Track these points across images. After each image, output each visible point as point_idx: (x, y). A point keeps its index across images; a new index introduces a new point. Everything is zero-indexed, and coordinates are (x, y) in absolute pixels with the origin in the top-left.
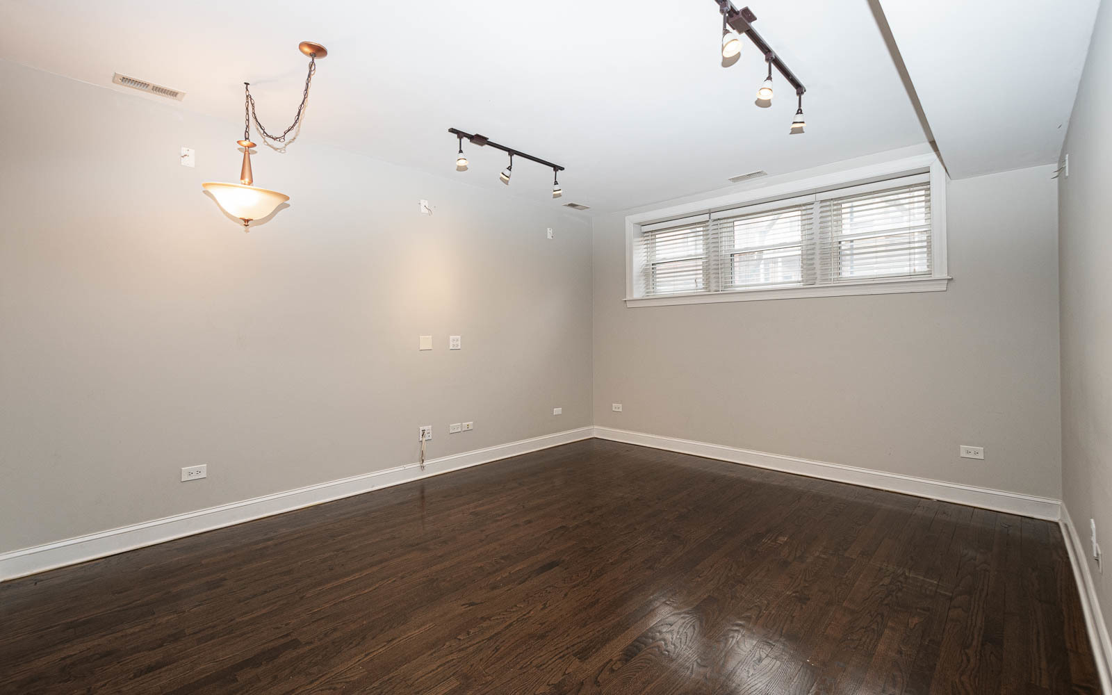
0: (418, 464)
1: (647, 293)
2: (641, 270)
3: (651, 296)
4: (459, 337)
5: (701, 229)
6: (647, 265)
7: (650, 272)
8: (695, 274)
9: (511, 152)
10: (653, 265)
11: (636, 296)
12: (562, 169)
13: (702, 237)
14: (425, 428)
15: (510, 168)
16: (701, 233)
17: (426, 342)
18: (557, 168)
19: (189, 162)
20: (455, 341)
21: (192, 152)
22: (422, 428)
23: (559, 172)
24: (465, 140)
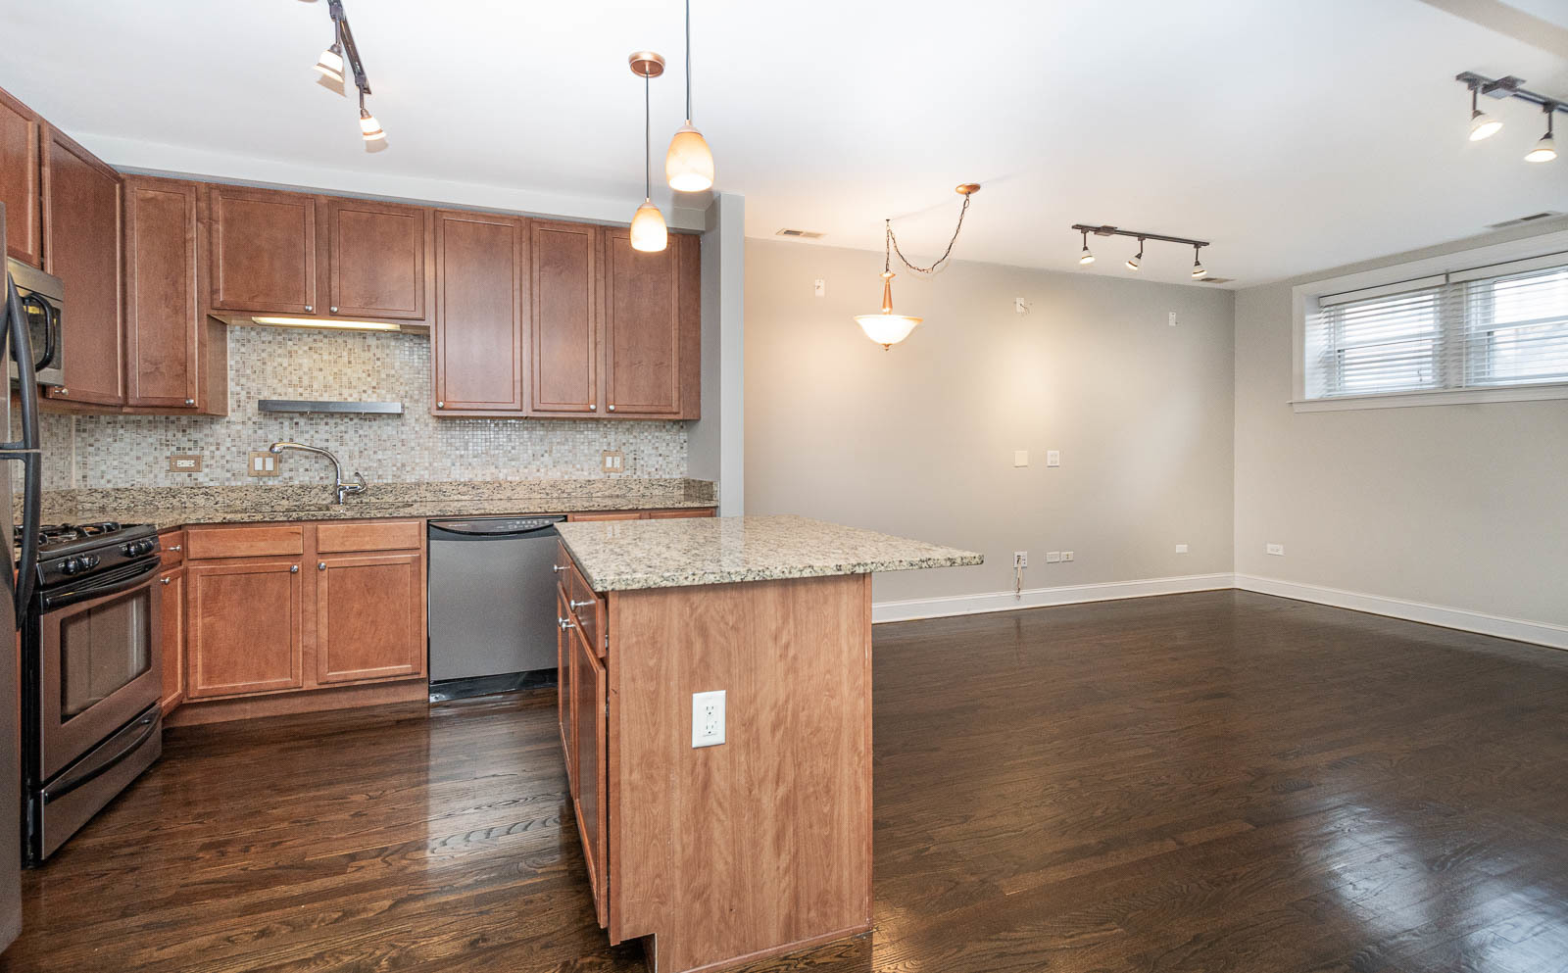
0: (1014, 593)
1: (1330, 391)
2: (1319, 359)
3: (1336, 394)
4: (1058, 452)
5: (1431, 297)
6: (1329, 352)
7: (1334, 362)
8: (1418, 363)
9: (1142, 237)
10: (1339, 351)
11: (1310, 395)
12: (1206, 244)
13: (1432, 309)
14: (1021, 553)
15: (1139, 256)
16: (1431, 303)
17: (1021, 458)
18: (1197, 245)
19: (820, 293)
20: (1053, 456)
21: (822, 284)
22: (1017, 554)
23: (1202, 249)
24: (1090, 234)
